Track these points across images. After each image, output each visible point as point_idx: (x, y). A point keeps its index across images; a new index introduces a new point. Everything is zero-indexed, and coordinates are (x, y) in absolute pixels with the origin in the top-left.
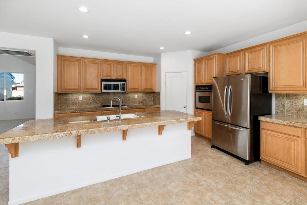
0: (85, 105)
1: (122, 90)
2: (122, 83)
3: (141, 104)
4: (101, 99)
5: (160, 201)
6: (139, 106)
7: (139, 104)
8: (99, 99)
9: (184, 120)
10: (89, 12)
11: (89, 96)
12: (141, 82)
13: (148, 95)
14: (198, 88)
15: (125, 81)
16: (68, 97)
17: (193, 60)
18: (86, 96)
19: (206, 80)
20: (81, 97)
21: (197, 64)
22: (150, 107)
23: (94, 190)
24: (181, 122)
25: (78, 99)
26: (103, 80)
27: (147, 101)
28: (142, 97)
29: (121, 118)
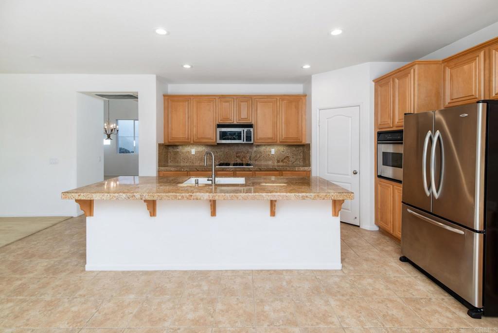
0: (199, 162)
1: (246, 140)
2: (246, 130)
3: (281, 164)
4: (219, 154)
5: (239, 322)
6: (278, 166)
7: (279, 164)
8: (217, 153)
9: (311, 195)
10: (168, 33)
11: (204, 148)
12: (278, 127)
13: (294, 149)
14: (383, 136)
15: (251, 126)
16: (178, 150)
17: (373, 81)
18: (201, 149)
19: (397, 120)
20: (193, 151)
21: (379, 88)
22: (292, 170)
23: (168, 278)
24: (304, 199)
25: (189, 152)
26: (219, 126)
27: (291, 159)
28: (283, 152)
29: (215, 183)
